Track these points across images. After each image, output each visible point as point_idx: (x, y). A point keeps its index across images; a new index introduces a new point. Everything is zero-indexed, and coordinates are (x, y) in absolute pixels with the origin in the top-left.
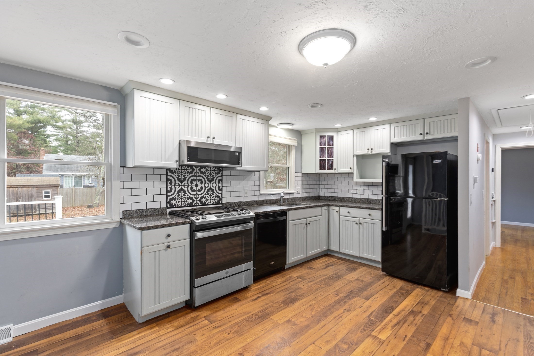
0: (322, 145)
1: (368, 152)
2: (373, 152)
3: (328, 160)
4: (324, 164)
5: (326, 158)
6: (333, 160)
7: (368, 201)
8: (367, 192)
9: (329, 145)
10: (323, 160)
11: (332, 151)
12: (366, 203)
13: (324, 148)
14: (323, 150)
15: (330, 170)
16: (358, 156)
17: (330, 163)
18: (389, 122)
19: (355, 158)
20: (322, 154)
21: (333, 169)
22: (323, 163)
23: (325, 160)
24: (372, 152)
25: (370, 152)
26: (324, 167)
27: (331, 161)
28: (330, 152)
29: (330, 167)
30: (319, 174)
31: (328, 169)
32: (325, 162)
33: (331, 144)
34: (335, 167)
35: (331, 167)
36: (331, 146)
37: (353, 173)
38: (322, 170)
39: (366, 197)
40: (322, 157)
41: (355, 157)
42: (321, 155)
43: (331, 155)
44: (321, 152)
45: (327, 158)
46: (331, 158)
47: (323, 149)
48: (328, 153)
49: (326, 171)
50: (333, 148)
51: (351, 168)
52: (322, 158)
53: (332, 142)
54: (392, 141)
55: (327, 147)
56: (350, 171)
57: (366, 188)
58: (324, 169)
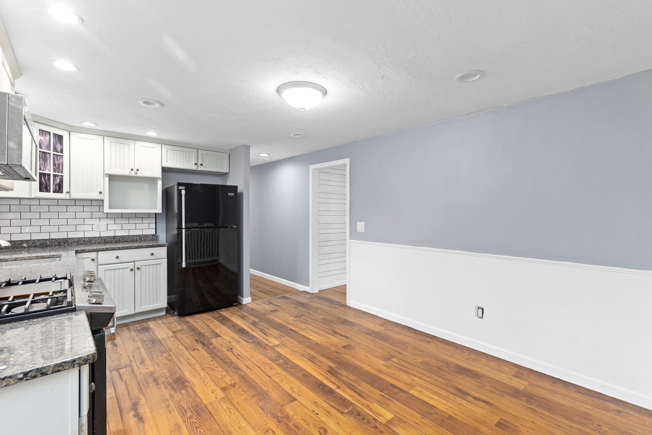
0: (43, 147)
1: (130, 172)
2: (139, 174)
3: (55, 176)
4: (46, 183)
5: (50, 170)
6: (62, 176)
7: (115, 239)
8: (112, 227)
9: (55, 150)
10: (45, 174)
11: (61, 161)
12: (111, 242)
13: (47, 153)
14: (45, 158)
15: (57, 193)
16: (112, 178)
17: (58, 181)
18: (162, 142)
19: (107, 179)
20: (43, 163)
21: (62, 192)
22: (45, 181)
23: (49, 175)
24: (136, 173)
25: (133, 174)
26: (47, 188)
27: (59, 178)
28: (56, 162)
29: (57, 188)
30: (39, 199)
31: (54, 192)
32: (49, 179)
33: (59, 150)
34: (65, 188)
35: (59, 188)
36: (58, 152)
37: (103, 200)
38: (44, 192)
39: (111, 234)
40: (42, 168)
41: (106, 177)
42: (41, 165)
43: (58, 167)
44: (41, 159)
45: (52, 173)
46: (59, 172)
47: (44, 154)
48: (54, 164)
49: (51, 195)
50: (62, 156)
51: (101, 193)
52: (43, 170)
53: (60, 145)
54: (164, 165)
55: (52, 152)
56: (99, 197)
57: (111, 221)
58: (48, 190)
